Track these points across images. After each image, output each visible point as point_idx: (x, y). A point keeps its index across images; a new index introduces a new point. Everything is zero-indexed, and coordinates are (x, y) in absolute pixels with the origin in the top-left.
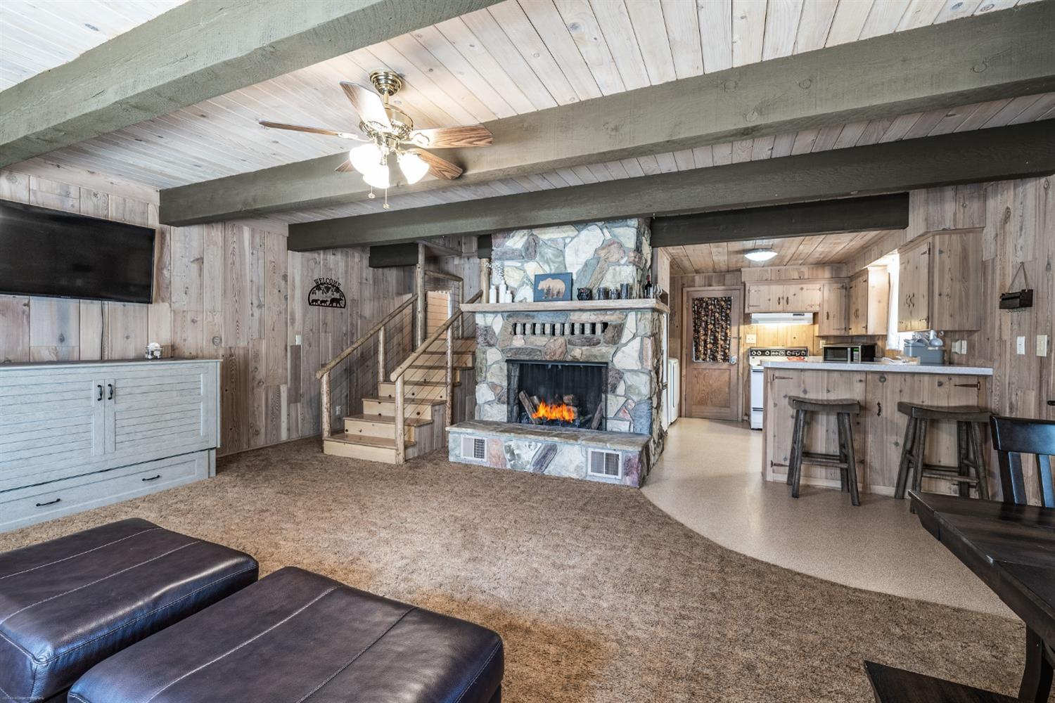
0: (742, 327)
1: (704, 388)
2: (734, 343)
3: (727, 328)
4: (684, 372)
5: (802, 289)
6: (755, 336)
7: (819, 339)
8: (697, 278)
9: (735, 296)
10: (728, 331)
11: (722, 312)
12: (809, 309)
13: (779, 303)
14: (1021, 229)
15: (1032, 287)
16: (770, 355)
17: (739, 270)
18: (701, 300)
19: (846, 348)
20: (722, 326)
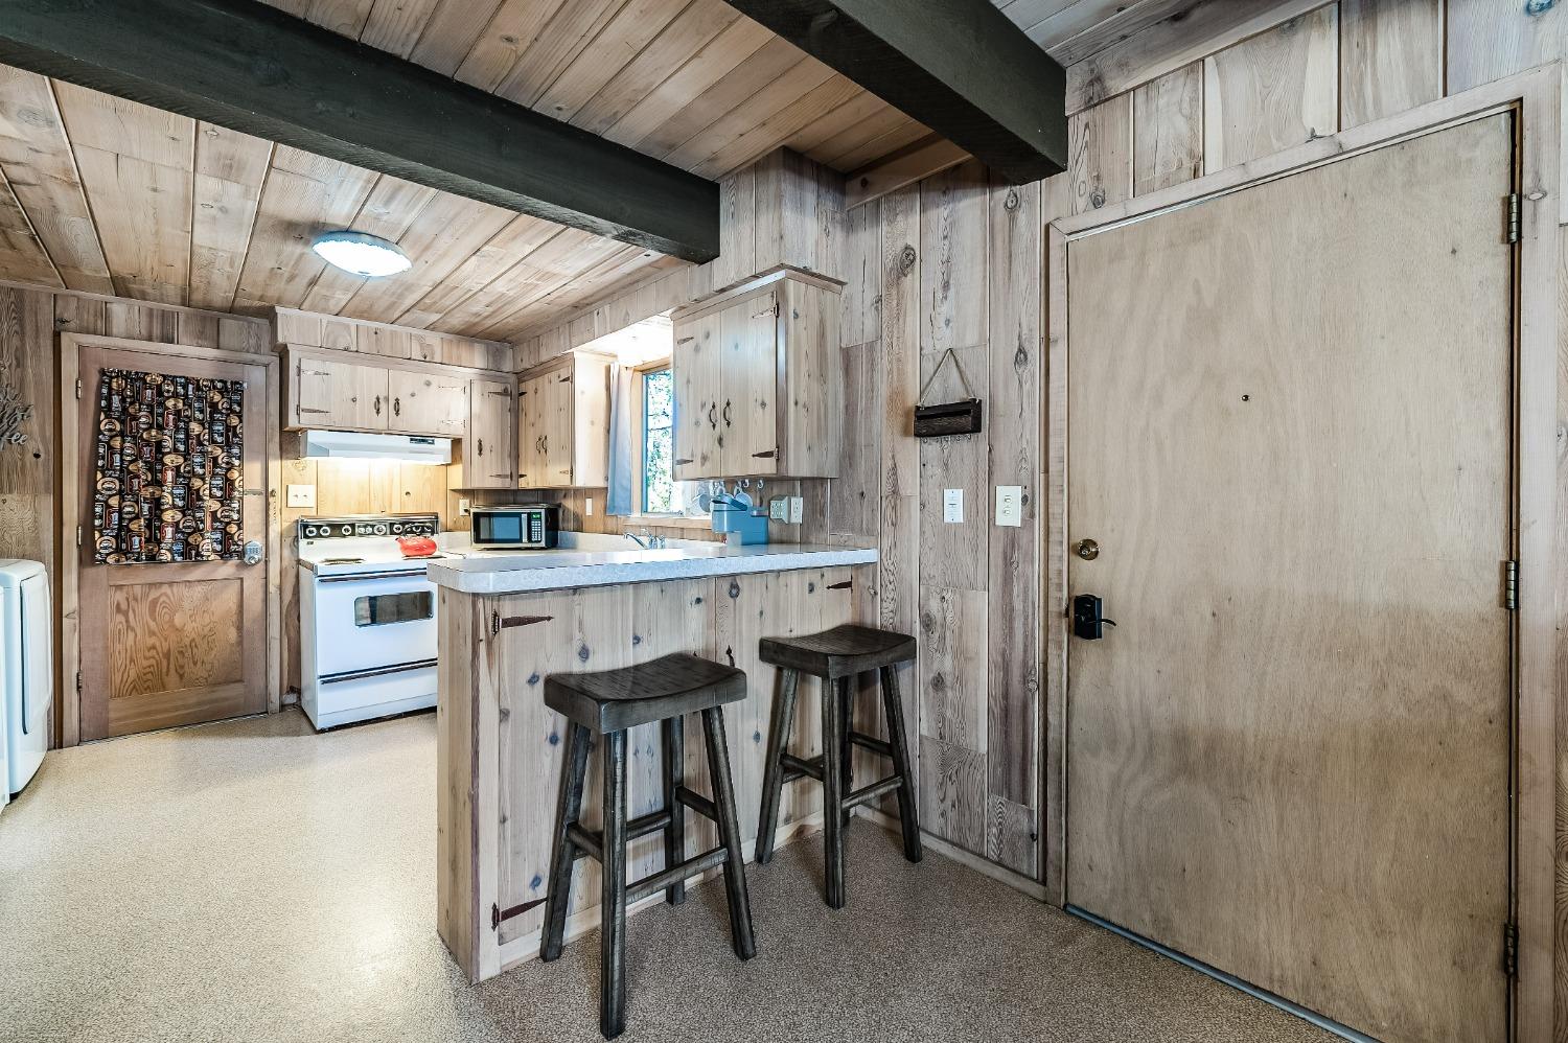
0: (275, 465)
1: (151, 641)
2: (252, 507)
3: (230, 467)
4: (71, 602)
5: (428, 384)
6: (313, 488)
7: (457, 495)
8: (120, 309)
9: (256, 380)
10: (235, 474)
11: (212, 421)
12: (444, 430)
13: (378, 412)
14: (946, 286)
15: (982, 395)
16: (353, 534)
17: (269, 314)
18: (137, 379)
19: (519, 515)
20: (215, 459)
